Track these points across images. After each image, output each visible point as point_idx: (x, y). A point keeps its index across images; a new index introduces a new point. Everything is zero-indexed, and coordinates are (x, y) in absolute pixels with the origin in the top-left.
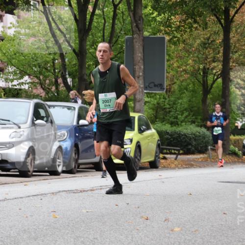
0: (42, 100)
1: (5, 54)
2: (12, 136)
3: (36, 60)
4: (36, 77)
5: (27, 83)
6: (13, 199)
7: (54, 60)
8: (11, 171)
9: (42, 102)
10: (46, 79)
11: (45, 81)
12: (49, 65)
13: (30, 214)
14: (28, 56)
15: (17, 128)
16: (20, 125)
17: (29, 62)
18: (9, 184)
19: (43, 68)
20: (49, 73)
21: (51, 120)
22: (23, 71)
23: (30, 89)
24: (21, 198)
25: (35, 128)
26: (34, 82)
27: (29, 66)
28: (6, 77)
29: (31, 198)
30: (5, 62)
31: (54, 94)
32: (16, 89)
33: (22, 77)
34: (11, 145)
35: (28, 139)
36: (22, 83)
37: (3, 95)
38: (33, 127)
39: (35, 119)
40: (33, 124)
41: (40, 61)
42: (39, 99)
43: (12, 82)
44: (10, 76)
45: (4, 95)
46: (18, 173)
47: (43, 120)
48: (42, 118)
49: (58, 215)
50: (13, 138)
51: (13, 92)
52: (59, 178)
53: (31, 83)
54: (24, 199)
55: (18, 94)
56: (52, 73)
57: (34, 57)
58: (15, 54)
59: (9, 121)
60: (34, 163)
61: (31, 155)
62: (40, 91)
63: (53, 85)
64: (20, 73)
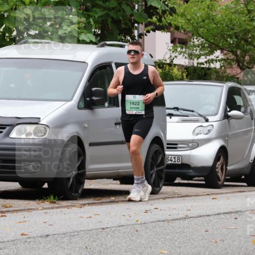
0: (238, 82)
1: (189, 20)
2: (197, 131)
3: (232, 29)
4: (232, 52)
5: (219, 61)
6: (197, 217)
8: (194, 179)
9: (239, 86)
10: (246, 55)
11: (244, 57)
12: (250, 35)
13: (221, 239)
14: (222, 24)
15: (204, 121)
16: (207, 117)
17: (223, 31)
18: (191, 196)
19: (241, 39)
20: (250, 47)
21: (251, 111)
22: (213, 44)
23: (223, 68)
24: (208, 216)
25: (229, 121)
26: (229, 59)
27: (222, 36)
28: (190, 52)
29: (222, 216)
30: (189, 32)
32: (203, 68)
33: (212, 52)
34: (195, 144)
35: (218, 137)
36: (212, 60)
37: (185, 77)
38: (226, 120)
39: (228, 109)
40: (226, 116)
41: (237, 30)
42: (234, 82)
44: (196, 51)
45: (187, 76)
46: (204, 182)
47: (239, 110)
48: (238, 108)
50: (198, 134)
51: (198, 72)
53: (224, 60)
54: (212, 217)
55: (205, 74)
57: (230, 24)
58: (204, 21)
59: (193, 111)
60: (226, 169)
61: (222, 158)
62: (236, 71)
64: (209, 47)
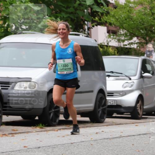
1: (117, 19)
2: (125, 86)
3: (143, 24)
4: (143, 38)
5: (136, 43)
6: (127, 136)
8: (124, 114)
10: (152, 40)
12: (154, 28)
13: (142, 149)
14: (137, 21)
15: (129, 79)
16: (131, 77)
17: (137, 26)
18: (123, 124)
19: (149, 31)
22: (132, 33)
23: (138, 48)
24: (134, 136)
26: (141, 42)
27: (138, 29)
28: (118, 38)
29: (142, 136)
30: (118, 26)
32: (127, 48)
33: (131, 39)
34: (124, 93)
35: (138, 89)
36: (132, 43)
37: (116, 53)
38: (142, 79)
39: (143, 72)
40: (142, 77)
41: (146, 25)
43: (123, 42)
44: (122, 37)
45: (117, 53)
46: (130, 116)
48: (149, 72)
51: (124, 51)
53: (139, 43)
54: (136, 136)
55: (128, 52)
57: (142, 21)
58: (126, 19)
59: (122, 74)
60: (143, 108)
61: (140, 101)
64: (130, 35)
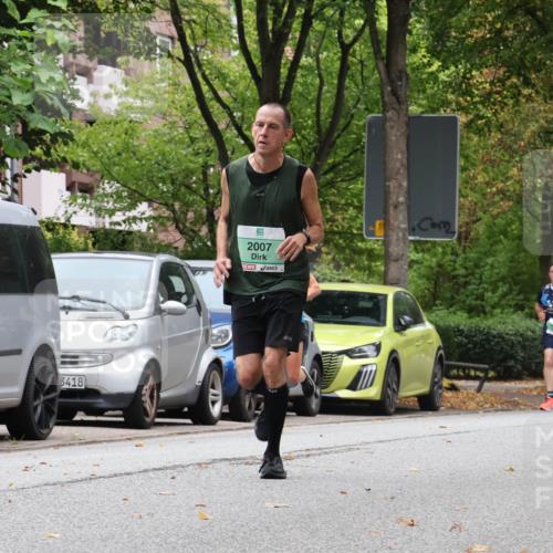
0: (177, 255)
1: (96, 153)
2: (110, 335)
3: (165, 168)
4: (166, 205)
5: (146, 219)
6: (110, 477)
7: (206, 167)
8: (106, 413)
9: (178, 260)
10: (188, 211)
11: (186, 214)
12: (194, 178)
13: (148, 511)
14: (149, 160)
15: (122, 318)
16: (129, 312)
17: (150, 171)
18: (100, 442)
19: (180, 185)
20: (195, 197)
21: (198, 302)
22: (135, 191)
23: (152, 231)
24: (128, 474)
25: (162, 318)
26: (160, 217)
27: (151, 180)
28: (98, 204)
29: (151, 474)
30: (97, 172)
31: (205, 244)
32: (120, 232)
33: (133, 206)
34: (108, 356)
35: (145, 344)
36: (135, 219)
37: (90, 246)
38: (158, 317)
39: (161, 299)
40: (158, 311)
41: (173, 169)
42: (170, 253)
43: (110, 216)
44: (108, 202)
45: (94, 244)
46: (122, 419)
47: (179, 300)
48: (177, 297)
49: (212, 514)
50: (111, 340)
51: (112, 238)
52: (214, 431)
53: (154, 218)
54: (135, 476)
55: (124, 242)
56: (201, 197)
57: (162, 160)
59: (104, 302)
60: (158, 396)
61: (151, 378)
62: (173, 236)
63: (204, 223)
64: (130, 196)
